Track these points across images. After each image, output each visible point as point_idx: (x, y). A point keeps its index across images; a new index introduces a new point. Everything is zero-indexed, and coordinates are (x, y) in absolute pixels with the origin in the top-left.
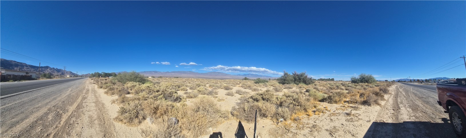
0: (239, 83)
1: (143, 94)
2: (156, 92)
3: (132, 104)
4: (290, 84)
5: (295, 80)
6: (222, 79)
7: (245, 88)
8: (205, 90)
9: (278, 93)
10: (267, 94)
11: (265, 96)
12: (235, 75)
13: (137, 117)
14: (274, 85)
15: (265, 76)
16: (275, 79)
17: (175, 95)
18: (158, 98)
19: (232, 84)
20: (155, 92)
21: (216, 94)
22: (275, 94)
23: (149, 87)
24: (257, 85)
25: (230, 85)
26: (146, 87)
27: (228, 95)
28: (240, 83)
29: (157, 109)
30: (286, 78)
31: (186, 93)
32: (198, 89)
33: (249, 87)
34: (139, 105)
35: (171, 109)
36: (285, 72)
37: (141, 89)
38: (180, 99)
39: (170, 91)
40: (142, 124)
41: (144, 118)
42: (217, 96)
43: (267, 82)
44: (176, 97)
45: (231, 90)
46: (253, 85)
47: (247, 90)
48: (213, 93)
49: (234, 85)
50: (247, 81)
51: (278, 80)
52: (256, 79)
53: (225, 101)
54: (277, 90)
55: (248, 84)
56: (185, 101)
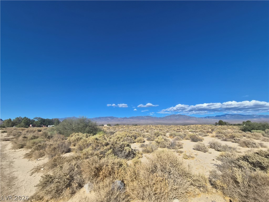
0: (210, 130)
1: (88, 149)
2: (105, 146)
3: (66, 166)
6: (184, 125)
7: (225, 140)
8: (164, 142)
12: (202, 118)
13: (69, 185)
17: (127, 149)
18: (106, 154)
19: (201, 132)
20: (103, 146)
21: (180, 147)
23: (98, 140)
25: (198, 133)
26: (93, 140)
27: (198, 150)
28: (213, 130)
29: (99, 169)
31: (142, 146)
34: (75, 167)
37: (87, 143)
38: (134, 154)
39: (122, 143)
41: (80, 186)
42: (181, 150)
44: (128, 151)
45: (202, 142)
46: (240, 134)
48: (175, 145)
49: (204, 134)
50: (225, 126)
53: (195, 159)
55: (228, 133)
56: (140, 157)
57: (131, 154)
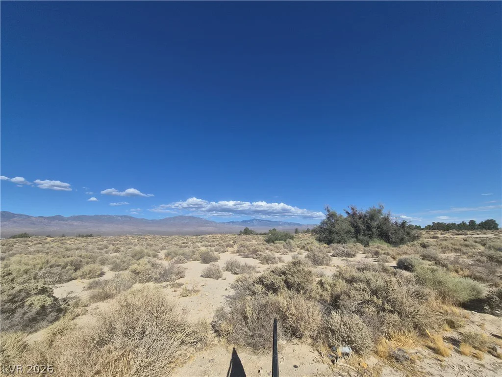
0: (231, 242)
4: (345, 242)
5: (358, 231)
6: (197, 234)
7: (247, 257)
9: (319, 269)
10: (295, 272)
11: (292, 278)
12: (224, 223)
14: (308, 247)
15: (285, 223)
16: (308, 231)
19: (218, 247)
21: (179, 276)
22: (314, 270)
24: (271, 246)
25: (213, 248)
27: (208, 277)
28: (234, 242)
30: (333, 225)
31: (93, 286)
33: (255, 251)
36: (328, 211)
43: (292, 238)
45: (216, 263)
46: (263, 247)
47: (251, 262)
49: (222, 250)
50: (250, 236)
51: (314, 231)
52: (267, 231)
53: (199, 294)
54: (316, 261)
55: (252, 246)
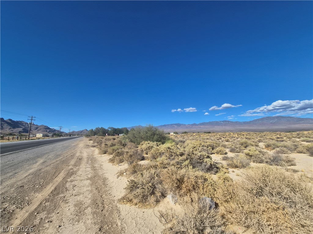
1: (162, 158)
2: (179, 156)
3: (146, 174)
13: (153, 193)
17: (208, 162)
18: (182, 165)
20: (177, 155)
23: (170, 149)
26: (165, 149)
29: (181, 181)
31: (225, 159)
32: (246, 151)
34: (155, 176)
35: (202, 182)
37: (160, 151)
38: (217, 168)
39: (199, 154)
40: (160, 205)
41: (163, 196)
42: (293, 167)
44: (209, 164)
48: (281, 160)
56: (226, 173)
57: (214, 168)
